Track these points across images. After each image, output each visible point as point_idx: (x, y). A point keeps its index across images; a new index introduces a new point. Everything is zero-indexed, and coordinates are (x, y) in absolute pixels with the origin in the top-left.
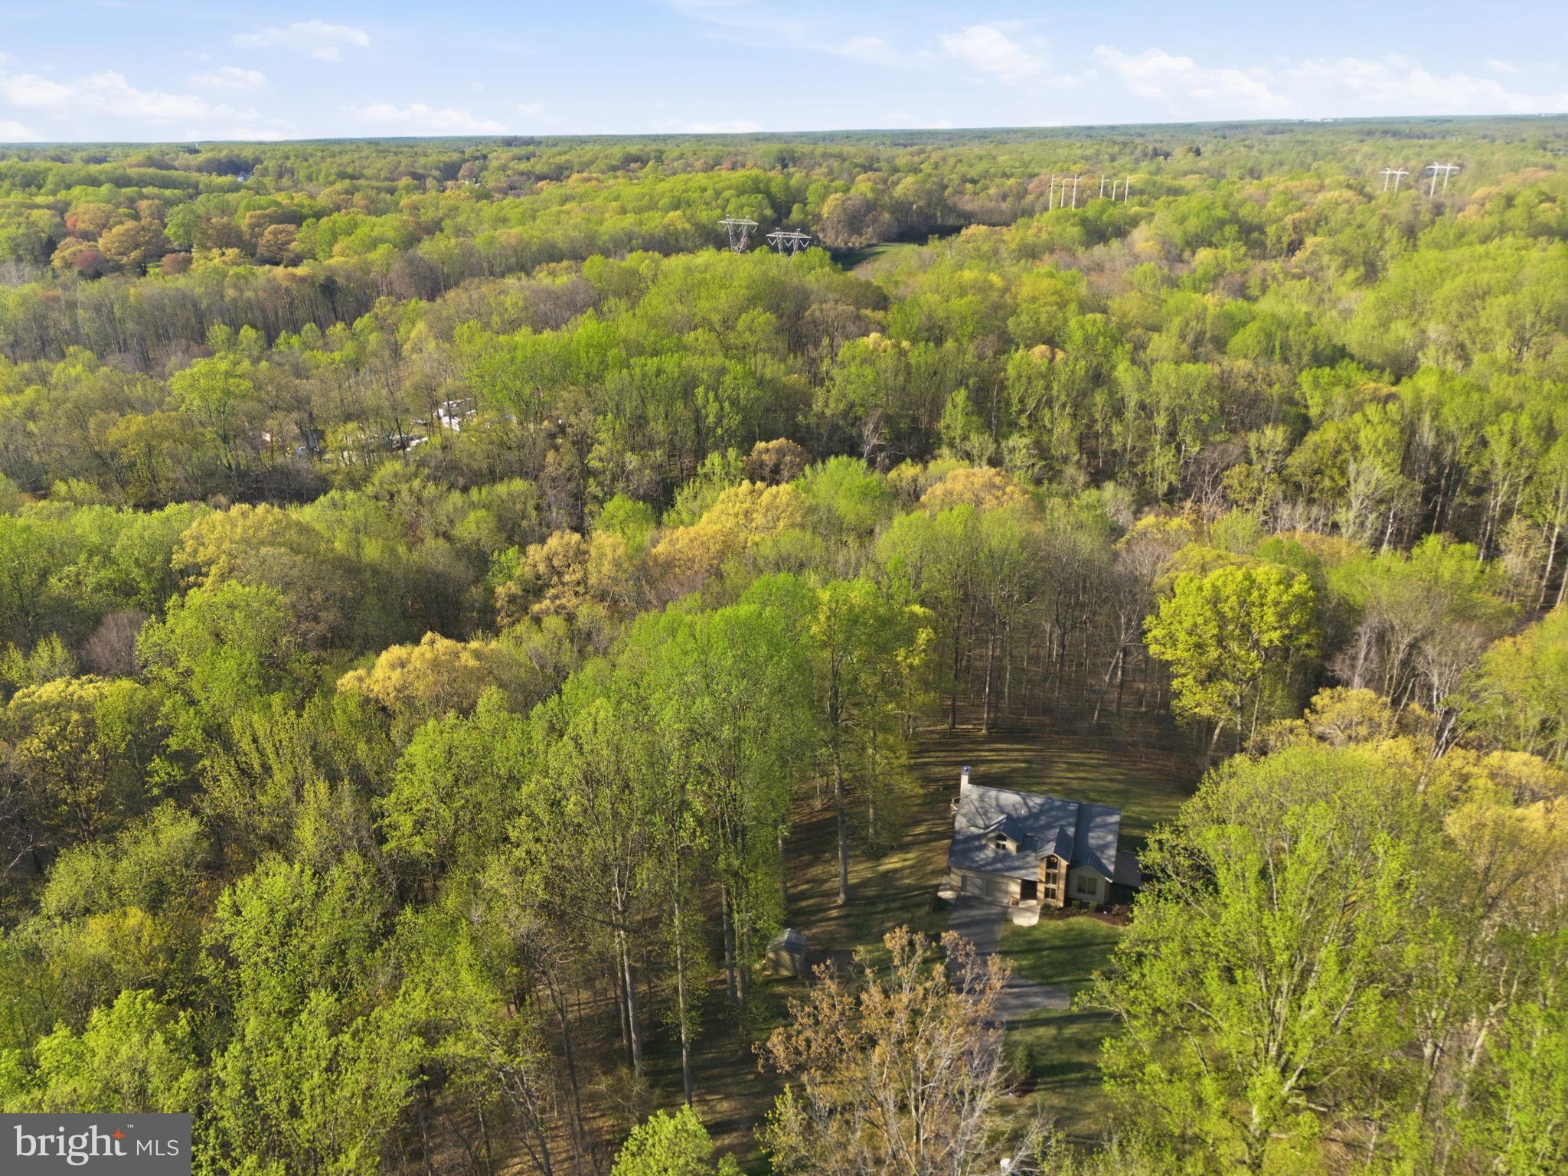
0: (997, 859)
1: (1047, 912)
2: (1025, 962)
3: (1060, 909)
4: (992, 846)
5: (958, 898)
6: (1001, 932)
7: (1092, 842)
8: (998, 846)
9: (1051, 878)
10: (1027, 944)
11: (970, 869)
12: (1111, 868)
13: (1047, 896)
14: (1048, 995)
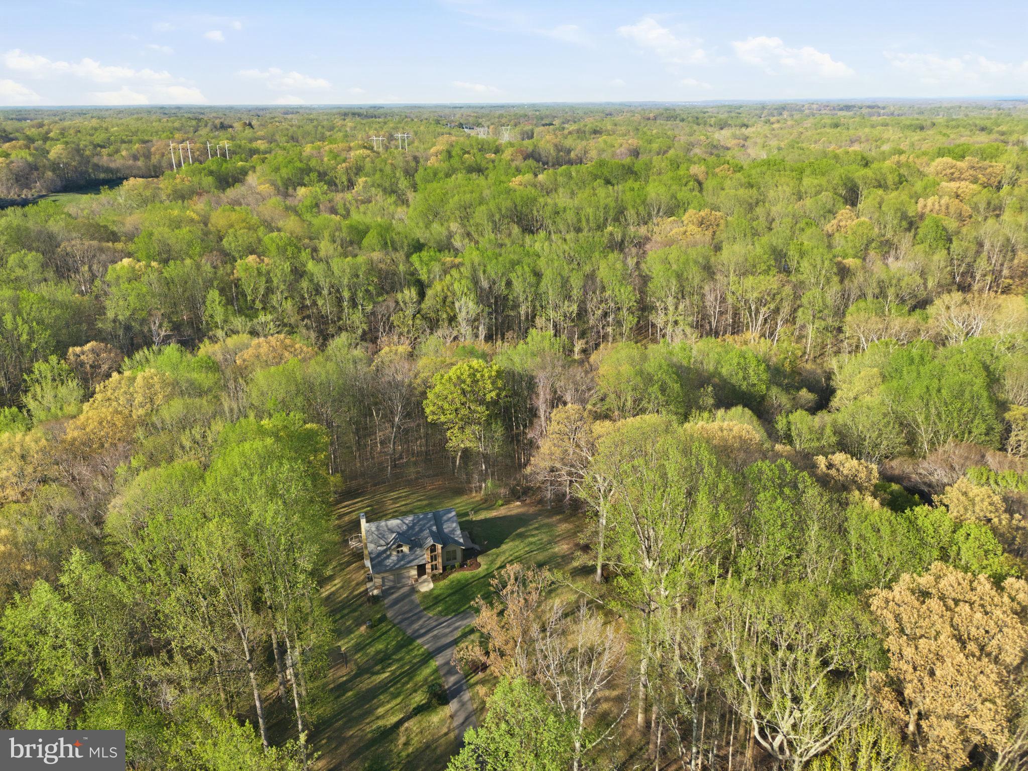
0: (399, 561)
1: (435, 578)
2: (440, 608)
3: (441, 574)
4: (395, 553)
5: (383, 591)
6: (416, 598)
7: (446, 531)
8: (398, 552)
9: (434, 558)
10: (434, 599)
11: (386, 571)
12: (461, 540)
13: (432, 569)
14: (462, 619)
